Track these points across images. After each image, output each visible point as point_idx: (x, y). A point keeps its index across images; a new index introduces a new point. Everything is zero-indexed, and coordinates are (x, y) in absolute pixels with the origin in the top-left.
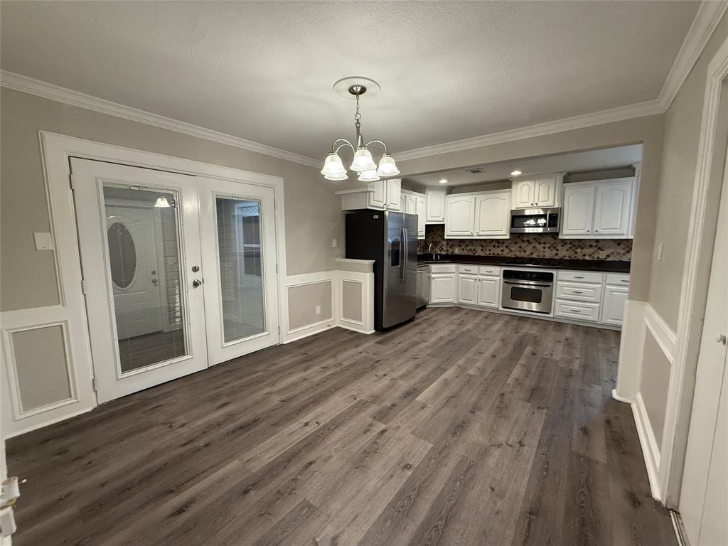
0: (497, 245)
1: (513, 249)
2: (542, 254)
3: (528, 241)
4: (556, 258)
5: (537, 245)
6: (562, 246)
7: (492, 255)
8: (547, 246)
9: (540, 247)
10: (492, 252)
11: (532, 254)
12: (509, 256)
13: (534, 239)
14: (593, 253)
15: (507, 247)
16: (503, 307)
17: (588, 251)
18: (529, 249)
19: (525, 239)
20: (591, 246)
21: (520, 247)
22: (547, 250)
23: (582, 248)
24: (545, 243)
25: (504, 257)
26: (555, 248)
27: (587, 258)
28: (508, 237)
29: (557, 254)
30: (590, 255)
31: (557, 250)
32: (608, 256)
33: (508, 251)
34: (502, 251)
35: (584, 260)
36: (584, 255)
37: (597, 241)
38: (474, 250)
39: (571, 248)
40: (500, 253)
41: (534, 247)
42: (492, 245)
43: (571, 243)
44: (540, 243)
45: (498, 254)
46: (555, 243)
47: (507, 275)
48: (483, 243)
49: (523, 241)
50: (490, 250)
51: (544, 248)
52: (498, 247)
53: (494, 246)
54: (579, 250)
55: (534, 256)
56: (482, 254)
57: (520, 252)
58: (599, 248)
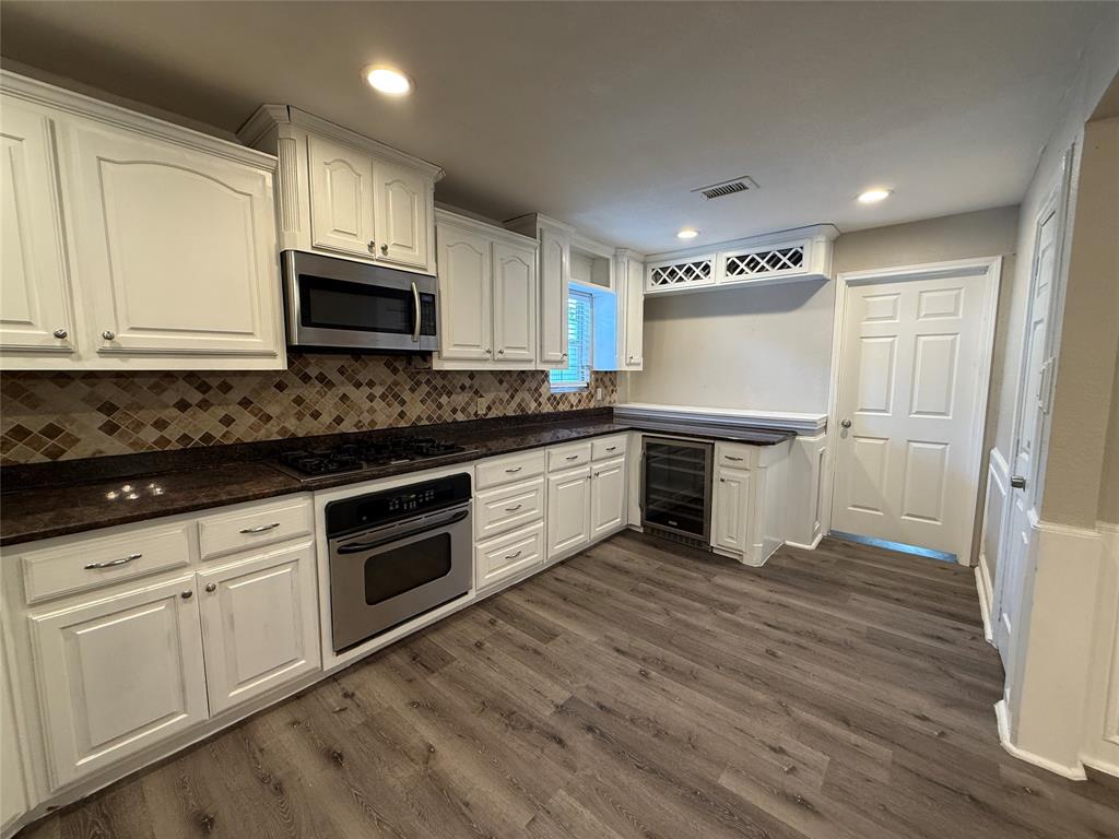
0: (195, 397)
1: (273, 410)
2: (366, 418)
3: (322, 378)
4: (402, 424)
5: (350, 390)
6: (412, 390)
7: (175, 446)
8: (378, 391)
9: (358, 395)
10: (173, 433)
11: (339, 420)
12: (261, 435)
13: (342, 371)
14: (468, 404)
15: (245, 403)
16: (339, 652)
17: (460, 399)
18: (328, 407)
19: (313, 371)
20: (463, 388)
21: (299, 401)
22: (378, 404)
23: (449, 394)
24: (371, 384)
25: (240, 444)
26: (396, 396)
27: (460, 417)
28: (280, 363)
29: (402, 415)
30: (463, 410)
31: (403, 403)
32: (489, 408)
33: (254, 419)
34: (227, 421)
35: (455, 422)
36: (454, 411)
37: (472, 374)
38: (52, 431)
39: (429, 394)
40: (218, 432)
41: (344, 398)
42: (171, 396)
43: (428, 382)
44: (358, 385)
45: (207, 437)
46: (396, 384)
47: (339, 520)
48: (108, 392)
49: (306, 378)
50: (160, 424)
51: (371, 398)
52: (204, 405)
53: (183, 406)
54: (444, 399)
55: (348, 427)
56: (114, 447)
57: (300, 416)
58: (476, 392)
